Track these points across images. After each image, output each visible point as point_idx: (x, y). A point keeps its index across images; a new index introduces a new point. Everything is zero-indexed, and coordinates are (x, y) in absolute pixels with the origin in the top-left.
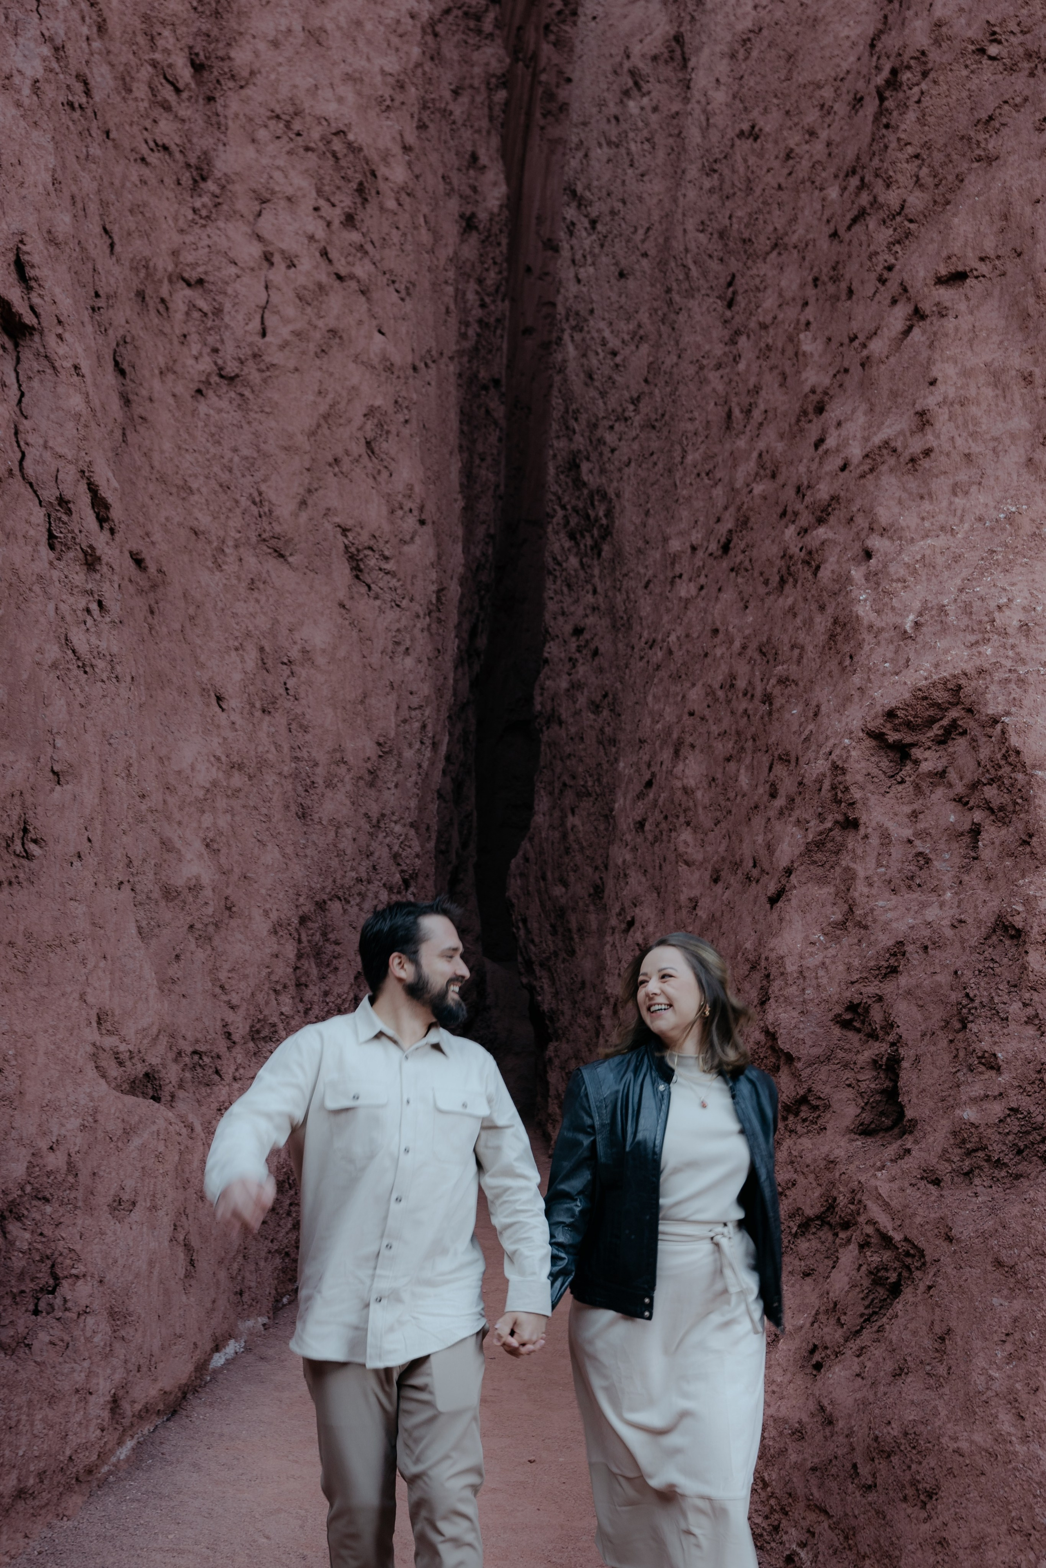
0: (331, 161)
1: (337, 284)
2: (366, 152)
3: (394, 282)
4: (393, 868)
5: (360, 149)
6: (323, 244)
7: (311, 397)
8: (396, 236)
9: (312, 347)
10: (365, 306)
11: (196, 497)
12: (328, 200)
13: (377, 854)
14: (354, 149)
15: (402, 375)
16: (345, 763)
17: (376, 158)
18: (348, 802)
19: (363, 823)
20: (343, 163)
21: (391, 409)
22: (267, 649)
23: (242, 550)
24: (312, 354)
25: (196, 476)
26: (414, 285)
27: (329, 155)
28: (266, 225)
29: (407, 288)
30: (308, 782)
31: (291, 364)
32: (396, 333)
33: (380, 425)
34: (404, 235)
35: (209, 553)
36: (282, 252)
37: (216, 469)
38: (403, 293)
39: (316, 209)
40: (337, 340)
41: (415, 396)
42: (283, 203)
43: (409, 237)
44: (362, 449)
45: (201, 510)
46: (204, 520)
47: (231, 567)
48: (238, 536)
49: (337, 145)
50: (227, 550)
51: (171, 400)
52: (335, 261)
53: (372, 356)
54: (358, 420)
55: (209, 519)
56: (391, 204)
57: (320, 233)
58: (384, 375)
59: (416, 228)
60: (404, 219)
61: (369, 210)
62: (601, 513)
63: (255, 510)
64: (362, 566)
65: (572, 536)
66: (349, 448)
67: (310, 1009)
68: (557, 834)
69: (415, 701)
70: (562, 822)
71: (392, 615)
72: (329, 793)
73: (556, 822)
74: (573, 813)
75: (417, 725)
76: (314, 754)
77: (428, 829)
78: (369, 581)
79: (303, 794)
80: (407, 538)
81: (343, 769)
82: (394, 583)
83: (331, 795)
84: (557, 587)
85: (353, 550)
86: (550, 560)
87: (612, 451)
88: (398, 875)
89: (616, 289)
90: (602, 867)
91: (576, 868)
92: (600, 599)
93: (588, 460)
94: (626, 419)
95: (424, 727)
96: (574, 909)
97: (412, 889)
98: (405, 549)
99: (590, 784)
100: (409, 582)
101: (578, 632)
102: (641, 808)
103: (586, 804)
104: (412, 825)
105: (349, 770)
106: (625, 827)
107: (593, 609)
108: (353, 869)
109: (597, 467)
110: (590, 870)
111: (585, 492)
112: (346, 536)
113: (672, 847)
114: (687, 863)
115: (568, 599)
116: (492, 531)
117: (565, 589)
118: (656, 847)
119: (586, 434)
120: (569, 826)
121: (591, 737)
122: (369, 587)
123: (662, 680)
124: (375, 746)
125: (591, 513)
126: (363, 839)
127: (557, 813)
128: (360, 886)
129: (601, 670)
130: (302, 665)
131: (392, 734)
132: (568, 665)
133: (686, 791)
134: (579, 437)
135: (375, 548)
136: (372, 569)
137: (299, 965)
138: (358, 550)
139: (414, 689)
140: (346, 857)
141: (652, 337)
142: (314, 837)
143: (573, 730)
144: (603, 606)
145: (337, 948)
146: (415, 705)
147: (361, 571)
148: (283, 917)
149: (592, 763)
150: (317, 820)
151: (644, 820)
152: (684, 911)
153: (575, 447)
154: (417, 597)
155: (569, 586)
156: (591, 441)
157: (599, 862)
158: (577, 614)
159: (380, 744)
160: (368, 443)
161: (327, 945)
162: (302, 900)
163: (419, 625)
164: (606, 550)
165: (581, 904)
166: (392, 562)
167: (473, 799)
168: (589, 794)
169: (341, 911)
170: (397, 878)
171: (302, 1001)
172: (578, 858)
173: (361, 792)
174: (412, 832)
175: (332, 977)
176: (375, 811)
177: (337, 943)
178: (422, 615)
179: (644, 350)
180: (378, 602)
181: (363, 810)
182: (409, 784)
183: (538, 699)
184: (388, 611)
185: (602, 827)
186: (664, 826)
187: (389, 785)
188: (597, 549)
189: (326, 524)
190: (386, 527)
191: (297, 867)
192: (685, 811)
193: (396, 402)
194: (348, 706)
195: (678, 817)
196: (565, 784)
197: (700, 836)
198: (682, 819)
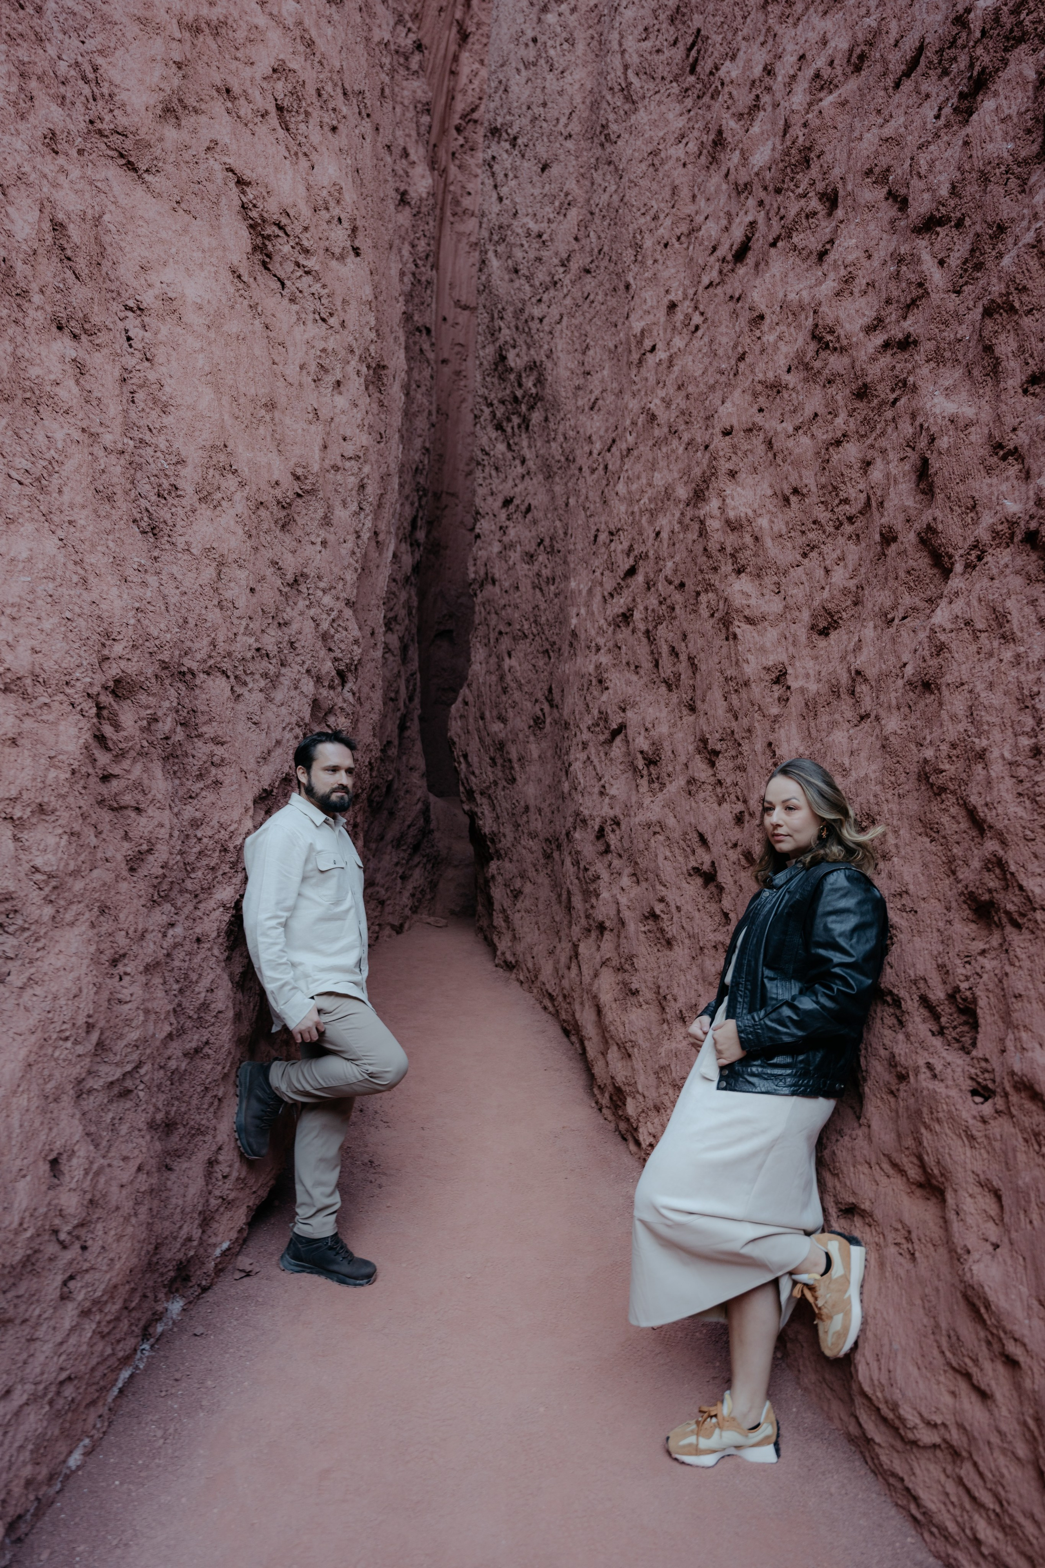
62: (530, 384)
63: (87, 91)
64: (270, 247)
65: (499, 427)
66: (250, 91)
67: (150, 851)
68: (494, 678)
69: (350, 449)
70: (499, 666)
71: (315, 330)
72: (204, 511)
73: (493, 667)
74: (510, 656)
75: (352, 481)
76: (177, 444)
77: (373, 634)
78: (281, 274)
79: (154, 498)
80: (337, 251)
81: (231, 482)
82: (317, 287)
83: (209, 513)
84: (486, 474)
85: (254, 214)
86: (479, 453)
87: (541, 320)
88: (330, 664)
89: (539, 184)
90: (542, 699)
91: (514, 705)
92: (530, 463)
93: (514, 347)
94: (555, 283)
95: (362, 487)
96: (513, 741)
97: (349, 685)
98: (334, 263)
99: (526, 627)
100: (338, 303)
101: (507, 502)
102: (619, 604)
103: (523, 646)
104: (348, 603)
105: (242, 485)
106: (593, 632)
107: (523, 477)
108: (248, 632)
109: (524, 347)
110: (529, 705)
111: (512, 377)
112: (244, 192)
113: (705, 613)
114: (750, 621)
115: (496, 481)
116: (427, 445)
117: (494, 473)
118: (662, 631)
119: (512, 325)
120: (506, 668)
121: (526, 586)
122: (283, 285)
123: (639, 458)
124: (291, 478)
125: (519, 393)
126: (268, 596)
127: (493, 660)
128: (265, 663)
129: (535, 522)
130: (161, 318)
131: (316, 468)
132: (499, 534)
133: (733, 526)
134: (505, 331)
135: (288, 229)
136: (285, 258)
137: (116, 770)
138: (264, 221)
139: (348, 434)
140: (237, 613)
141: (580, 200)
142: (175, 569)
143: (506, 585)
144: (533, 468)
145: (219, 751)
146: (349, 453)
147: (269, 256)
148: (49, 665)
149: (527, 607)
150: (181, 546)
151: (631, 610)
152: (756, 690)
153: (501, 342)
154: (350, 325)
155: (497, 469)
156: (517, 328)
157: (540, 695)
158: (506, 489)
159: (298, 478)
160: (280, 109)
161: (199, 744)
162: (118, 649)
163: (353, 363)
164: (536, 417)
165: (521, 736)
166: (314, 259)
167: (416, 664)
168: (526, 636)
169: (228, 693)
170: (327, 667)
171: (126, 837)
172: (517, 695)
173: (265, 526)
174: (348, 613)
175: (211, 797)
176: (290, 564)
177: (218, 741)
178: (357, 353)
179: (573, 213)
180: (295, 307)
181: (268, 554)
182: (344, 552)
183: (472, 569)
184: (309, 323)
185: (541, 663)
186: (678, 598)
187: (313, 538)
188: (525, 423)
189: (211, 161)
190: (306, 211)
191: (115, 591)
192: (733, 556)
193: (320, 95)
194: (242, 400)
195: (715, 569)
196: (500, 633)
197: (769, 581)
198: (727, 567)
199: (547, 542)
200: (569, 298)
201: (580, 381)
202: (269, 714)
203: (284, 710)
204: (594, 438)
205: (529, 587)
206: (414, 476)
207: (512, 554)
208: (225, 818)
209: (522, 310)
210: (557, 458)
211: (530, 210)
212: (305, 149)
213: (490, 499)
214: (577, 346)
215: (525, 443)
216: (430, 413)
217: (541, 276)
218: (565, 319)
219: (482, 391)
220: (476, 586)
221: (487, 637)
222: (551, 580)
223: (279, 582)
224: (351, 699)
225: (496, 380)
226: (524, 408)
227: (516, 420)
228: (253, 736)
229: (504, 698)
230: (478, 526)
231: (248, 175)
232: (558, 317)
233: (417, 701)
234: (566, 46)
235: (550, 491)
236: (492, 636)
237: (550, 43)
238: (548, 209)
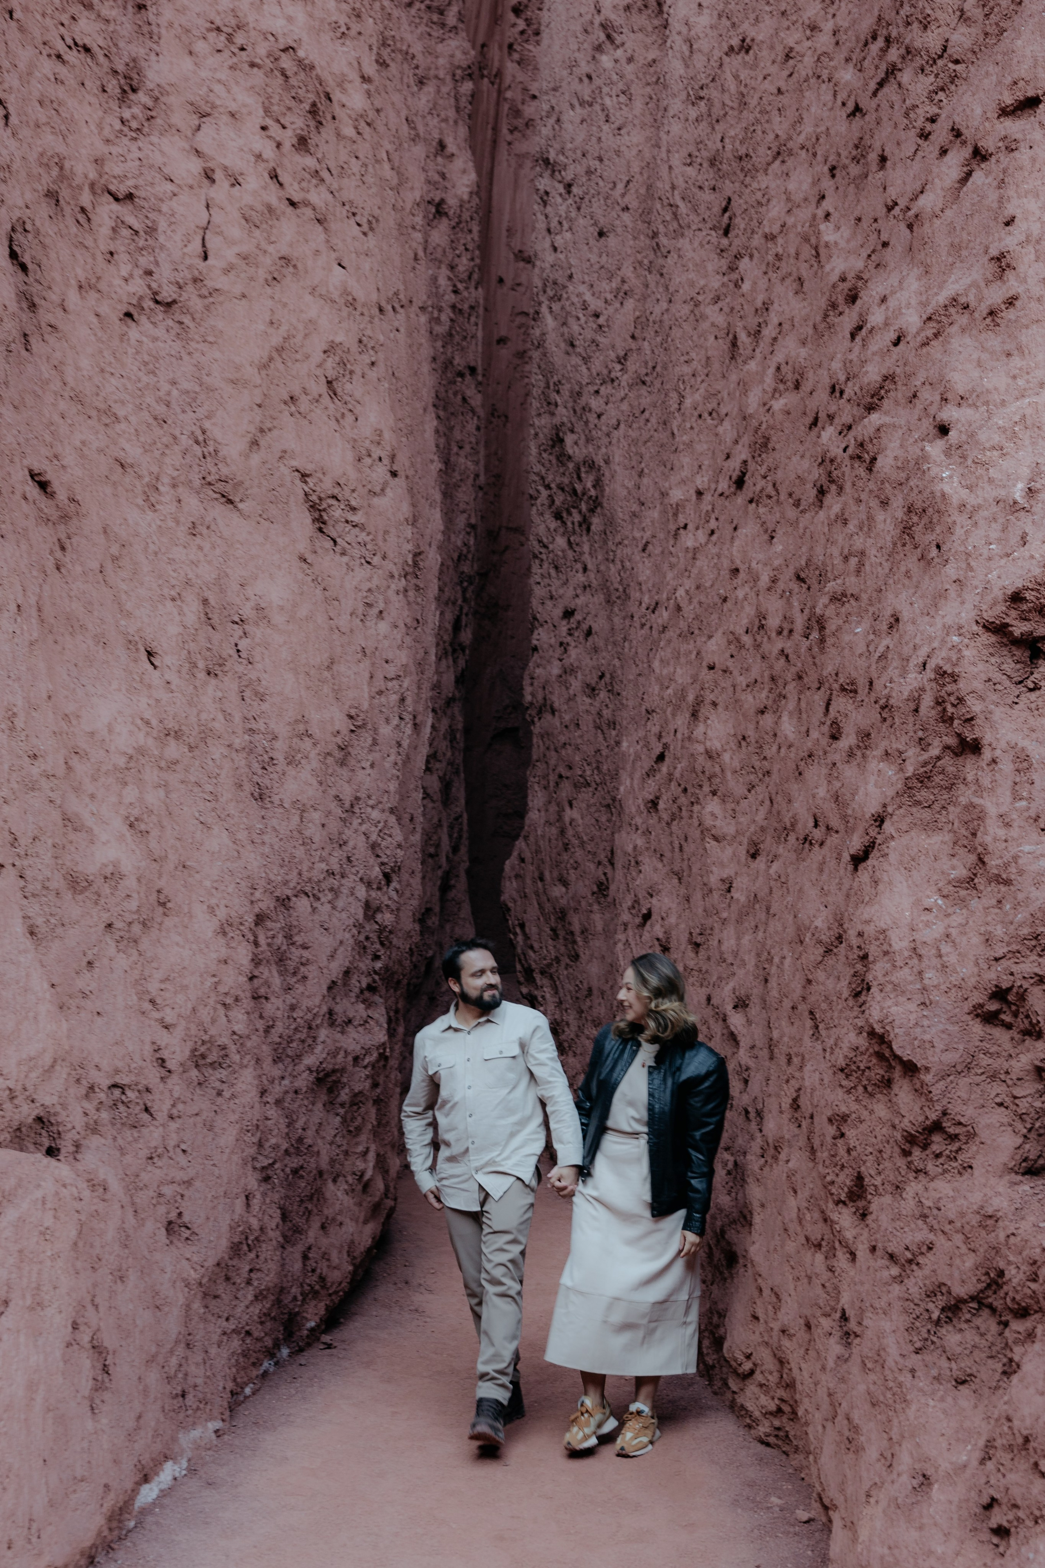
0: (280, 80)
1: (289, 210)
2: (318, 70)
3: (354, 214)
4: (372, 860)
5: (312, 67)
6: (272, 164)
7: (262, 327)
8: (355, 166)
9: (262, 274)
10: (322, 237)
11: (123, 426)
12: (278, 121)
13: (351, 844)
14: (306, 67)
15: (366, 313)
16: (310, 736)
17: (331, 83)
18: (315, 783)
19: (333, 806)
20: (293, 81)
21: (355, 348)
22: (212, 602)
23: (180, 489)
24: (261, 280)
25: (123, 403)
26: (377, 221)
27: (278, 74)
28: (206, 139)
29: (369, 222)
30: (266, 758)
31: (238, 290)
32: (358, 268)
33: (343, 363)
34: (365, 165)
35: (139, 489)
36: (225, 168)
37: (149, 399)
38: (365, 227)
39: (264, 128)
40: (291, 269)
41: (382, 338)
42: (226, 118)
43: (370, 169)
44: (323, 388)
45: (129, 440)
46: (133, 452)
47: (167, 507)
48: (176, 473)
49: (286, 62)
50: (161, 488)
51: (95, 320)
52: (286, 185)
53: (331, 289)
54: (318, 356)
55: (140, 451)
56: (349, 131)
57: (269, 152)
58: (345, 311)
59: (377, 161)
60: (364, 149)
61: (324, 135)
62: (589, 485)
63: (198, 450)
64: (326, 517)
65: (558, 516)
66: (307, 386)
67: (272, 1026)
68: (554, 831)
69: (391, 671)
70: (560, 818)
71: (362, 573)
72: (291, 771)
73: (553, 818)
74: (571, 805)
75: (394, 698)
76: (272, 725)
77: (412, 819)
78: (334, 534)
79: (260, 772)
80: (377, 489)
81: (307, 744)
82: (363, 537)
83: (293, 773)
84: (543, 572)
85: (314, 498)
86: (535, 543)
87: (599, 416)
88: (377, 869)
89: (595, 250)
90: (605, 861)
91: (576, 866)
92: (592, 575)
93: (572, 431)
94: (613, 381)
95: (403, 700)
96: (576, 910)
97: (394, 884)
98: (376, 501)
99: (588, 773)
100: (380, 538)
101: (568, 614)
102: (652, 786)
103: (585, 795)
104: (392, 811)
105: (315, 744)
106: (634, 810)
107: (585, 587)
108: (322, 860)
109: (583, 437)
110: (592, 866)
111: (571, 465)
112: (306, 482)
113: (696, 822)
114: (716, 839)
115: (558, 583)
116: (473, 521)
117: (553, 572)
118: (675, 826)
119: (570, 405)
120: (567, 820)
121: (587, 723)
122: (335, 542)
123: (669, 641)
124: (346, 718)
125: (579, 487)
126: (334, 826)
127: (553, 808)
128: (331, 880)
129: (596, 650)
130: (257, 624)
131: (365, 706)
132: (559, 651)
133: (710, 755)
134: (561, 410)
135: (340, 497)
136: (337, 521)
137: (256, 973)
138: (320, 499)
139: (390, 657)
140: (314, 846)
141: (637, 291)
142: (274, 822)
143: (567, 717)
144: (595, 583)
145: (306, 954)
146: (391, 675)
147: (324, 523)
148: (233, 914)
149: (590, 750)
150: (277, 802)
151: (658, 798)
152: (716, 895)
153: (557, 420)
154: (391, 555)
155: (556, 568)
156: (575, 411)
157: (602, 856)
158: (567, 596)
159: (351, 717)
160: (329, 383)
161: (293, 949)
162: (258, 895)
163: (393, 586)
164: (596, 522)
165: (583, 903)
166: (360, 513)
167: (463, 801)
168: (588, 785)
169: (309, 909)
170: (376, 872)
171: (261, 1017)
172: (579, 854)
173: (330, 771)
174: (392, 819)
175: (300, 988)
176: (347, 794)
177: (305, 947)
178: (396, 575)
179: (630, 304)
180: (345, 559)
181: (333, 792)
182: (387, 765)
183: (528, 690)
184: (357, 569)
185: (603, 819)
186: (683, 800)
187: (364, 764)
188: (585, 524)
189: (283, 468)
190: (352, 474)
191: (252, 855)
192: (709, 779)
193: (360, 341)
194: (313, 672)
195: (701, 786)
196: (561, 776)
197: (730, 806)
198: (706, 789)
199: (608, 676)
200: (626, 402)
201: (635, 507)
202: (334, 920)
203: (344, 915)
204: (644, 588)
205: (591, 725)
206: (456, 567)
207: (572, 680)
208: (310, 1004)
209: (579, 394)
210: (616, 585)
211: (586, 278)
212: (350, 406)
213: (549, 603)
214: (634, 463)
215: (586, 548)
216: (477, 476)
217: (597, 365)
218: (622, 426)
219: (538, 468)
220: (533, 712)
221: (546, 776)
222: (612, 724)
223: (339, 811)
224: (395, 897)
225: (554, 461)
226: (584, 507)
227: (577, 518)
228: (325, 940)
229: (565, 856)
230: (535, 636)
231: (309, 468)
232: (614, 422)
233: (463, 850)
234: (623, 99)
235: (609, 618)
236: (553, 778)
237: (605, 90)
238: (605, 286)
